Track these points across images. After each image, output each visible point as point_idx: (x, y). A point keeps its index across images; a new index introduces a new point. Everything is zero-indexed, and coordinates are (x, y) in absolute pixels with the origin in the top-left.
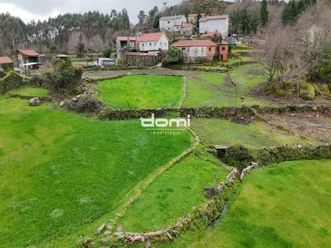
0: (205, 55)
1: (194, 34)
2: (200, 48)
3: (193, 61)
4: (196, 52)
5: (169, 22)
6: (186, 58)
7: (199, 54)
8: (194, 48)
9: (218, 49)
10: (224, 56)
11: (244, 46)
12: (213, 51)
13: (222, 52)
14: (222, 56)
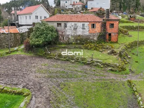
0: (87, 33)
1: (83, 10)
2: (80, 25)
3: (71, 41)
4: (75, 29)
5: (66, 2)
6: (63, 36)
7: (80, 32)
8: (73, 23)
9: (104, 25)
10: (112, 35)
11: (124, 19)
12: (98, 28)
13: (109, 30)
14: (110, 35)
